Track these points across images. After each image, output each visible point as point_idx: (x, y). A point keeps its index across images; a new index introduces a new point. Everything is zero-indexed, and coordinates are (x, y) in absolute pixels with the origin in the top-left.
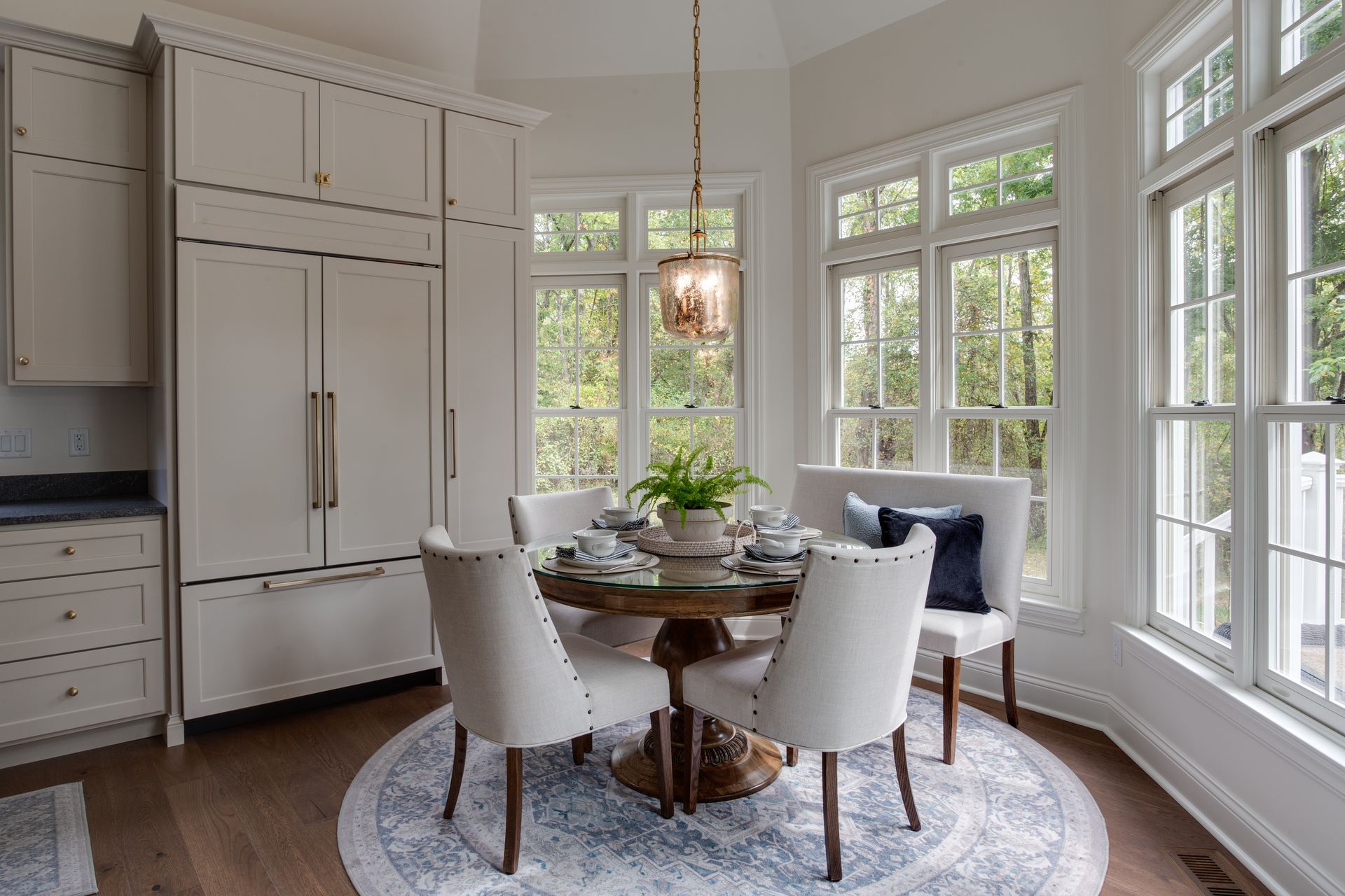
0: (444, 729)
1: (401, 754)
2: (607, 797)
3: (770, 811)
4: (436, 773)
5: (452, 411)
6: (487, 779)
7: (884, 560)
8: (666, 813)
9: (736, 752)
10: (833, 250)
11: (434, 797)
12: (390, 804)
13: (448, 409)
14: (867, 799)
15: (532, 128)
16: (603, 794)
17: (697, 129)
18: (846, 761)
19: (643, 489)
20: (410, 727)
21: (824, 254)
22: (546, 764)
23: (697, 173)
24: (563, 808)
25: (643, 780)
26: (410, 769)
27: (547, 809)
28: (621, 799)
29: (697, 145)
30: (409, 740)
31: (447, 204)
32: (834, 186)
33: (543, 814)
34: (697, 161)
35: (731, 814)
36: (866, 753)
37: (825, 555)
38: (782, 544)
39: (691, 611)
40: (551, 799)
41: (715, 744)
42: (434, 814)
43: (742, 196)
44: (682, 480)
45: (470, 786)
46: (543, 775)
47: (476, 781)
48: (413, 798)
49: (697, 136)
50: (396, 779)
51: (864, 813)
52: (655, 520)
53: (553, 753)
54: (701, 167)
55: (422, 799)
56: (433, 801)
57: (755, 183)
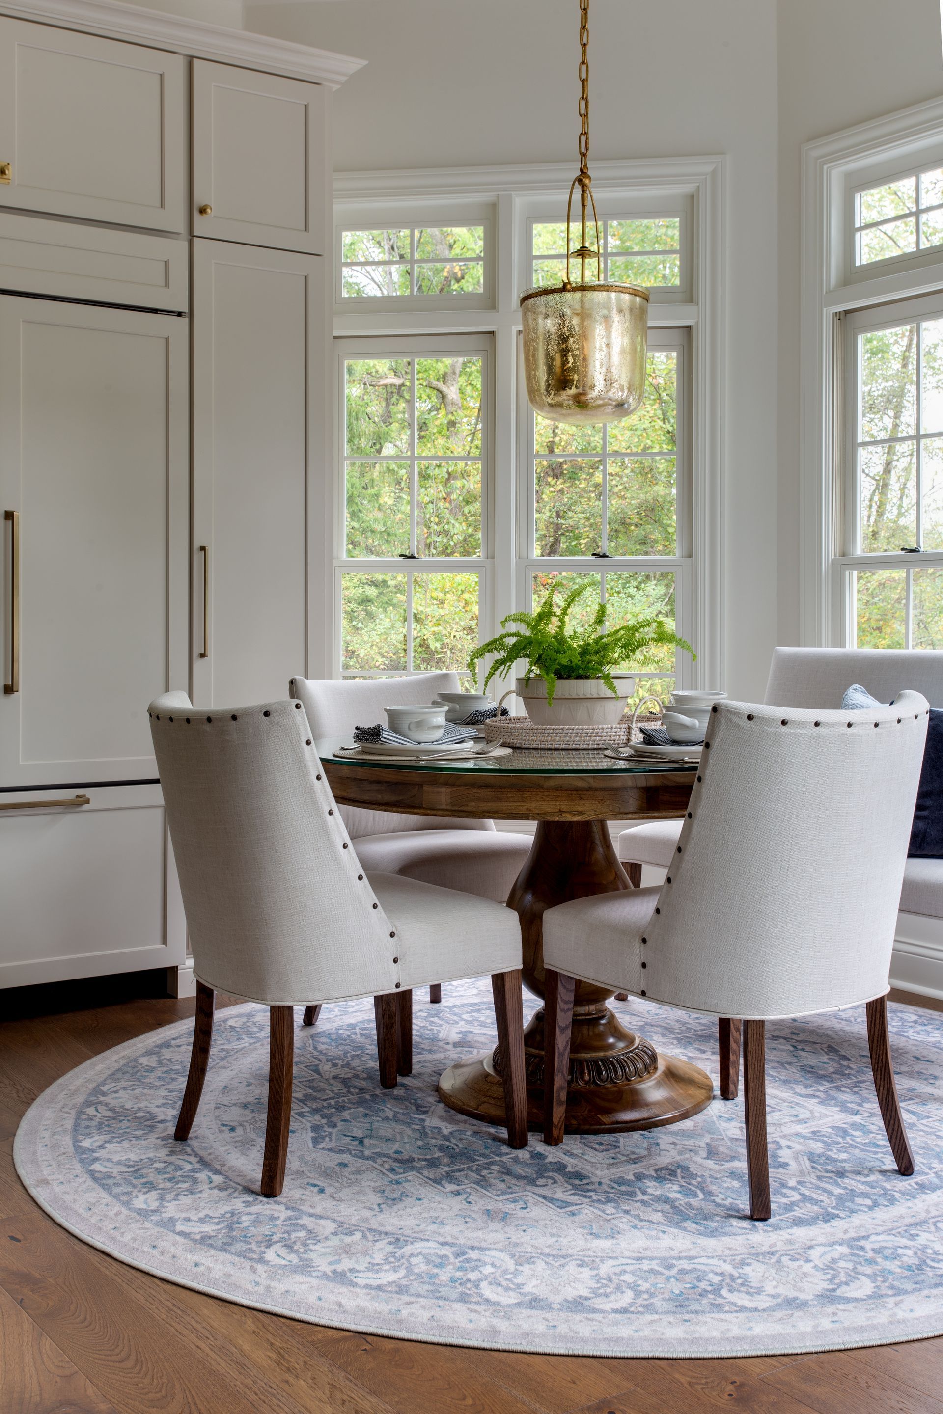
0: (179, 1046)
1: (110, 1072)
2: (427, 1123)
3: (678, 1147)
4: (164, 1093)
5: (203, 549)
6: (245, 1101)
7: (829, 725)
8: (517, 1141)
9: (636, 1069)
10: (845, 285)
11: (160, 1118)
12: (93, 1123)
13: (196, 546)
14: (840, 1140)
15: (335, 87)
16: (423, 1120)
17: (583, 87)
18: (818, 1097)
19: (495, 652)
20: (125, 1044)
21: (829, 292)
22: (338, 1087)
23: (584, 155)
24: (359, 1133)
25: (485, 1102)
26: (125, 1089)
27: (334, 1134)
28: (449, 1126)
29: (583, 112)
30: (123, 1058)
31: (196, 213)
32: (848, 175)
33: (327, 1139)
34: (583, 138)
35: (619, 1147)
36: (855, 1089)
37: (737, 714)
38: (697, 722)
39: (549, 810)
40: (340, 1124)
41: (602, 1054)
42: (161, 1135)
43: (692, 197)
44: (555, 637)
45: (216, 1108)
46: (330, 1099)
47: (226, 1103)
48: (129, 1118)
49: (584, 98)
50: (102, 1098)
51: (829, 1153)
52: (516, 707)
53: (350, 1075)
54: (590, 146)
55: (142, 1120)
56: (159, 1122)
57: (714, 172)
